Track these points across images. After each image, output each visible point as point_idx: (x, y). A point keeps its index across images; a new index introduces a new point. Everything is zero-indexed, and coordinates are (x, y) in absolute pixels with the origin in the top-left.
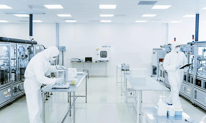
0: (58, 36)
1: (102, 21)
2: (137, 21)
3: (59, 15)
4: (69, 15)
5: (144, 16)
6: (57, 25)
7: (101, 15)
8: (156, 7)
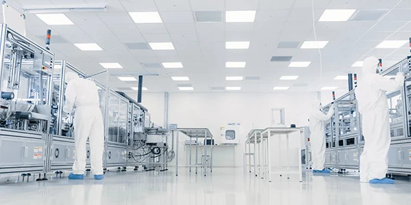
0: (167, 110)
1: (228, 88)
2: (275, 88)
3: (174, 78)
4: (186, 79)
5: (283, 78)
6: (167, 94)
7: (228, 78)
8: (293, 64)
